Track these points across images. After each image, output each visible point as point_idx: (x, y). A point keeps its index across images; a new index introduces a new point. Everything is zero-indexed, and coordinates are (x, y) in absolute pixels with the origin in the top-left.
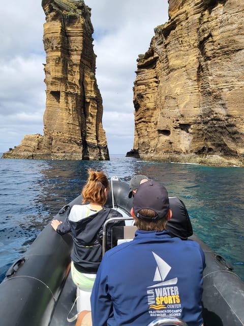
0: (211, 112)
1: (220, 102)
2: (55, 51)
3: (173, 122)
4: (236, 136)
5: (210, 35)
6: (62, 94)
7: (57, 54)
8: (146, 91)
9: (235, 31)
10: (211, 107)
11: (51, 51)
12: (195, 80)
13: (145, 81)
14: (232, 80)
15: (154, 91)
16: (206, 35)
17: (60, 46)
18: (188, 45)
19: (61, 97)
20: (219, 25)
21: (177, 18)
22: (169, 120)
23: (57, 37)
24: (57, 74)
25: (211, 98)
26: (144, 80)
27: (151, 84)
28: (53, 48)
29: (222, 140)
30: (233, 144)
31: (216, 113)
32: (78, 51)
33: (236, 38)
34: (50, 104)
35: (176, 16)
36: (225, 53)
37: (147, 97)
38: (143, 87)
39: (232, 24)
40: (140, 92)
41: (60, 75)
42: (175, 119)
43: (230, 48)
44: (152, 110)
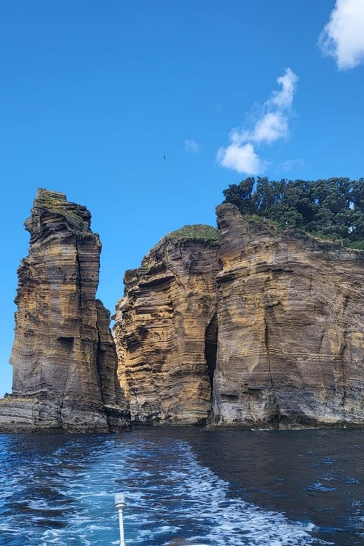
0: (286, 378)
1: (294, 370)
2: (68, 283)
3: (242, 386)
4: (313, 405)
5: (279, 303)
6: (77, 342)
7: (71, 288)
8: (152, 323)
9: (304, 308)
10: (284, 373)
11: (64, 283)
12: (263, 342)
13: (150, 308)
14: (306, 350)
15: (166, 325)
16: (275, 302)
17: (75, 277)
18: (252, 304)
19: (75, 346)
20: (288, 297)
21: (236, 272)
22: (237, 384)
23: (72, 266)
24: (71, 314)
25: (284, 365)
26: (149, 306)
27: (161, 314)
28: (65, 280)
29: (299, 408)
30: (311, 412)
31: (291, 380)
32: (93, 281)
33: (306, 313)
34: (58, 355)
35: (236, 270)
36: (296, 324)
37: (157, 334)
38: (147, 316)
39: (301, 300)
40: (143, 324)
41: (74, 315)
42: (243, 383)
43: (301, 321)
44: (163, 352)
